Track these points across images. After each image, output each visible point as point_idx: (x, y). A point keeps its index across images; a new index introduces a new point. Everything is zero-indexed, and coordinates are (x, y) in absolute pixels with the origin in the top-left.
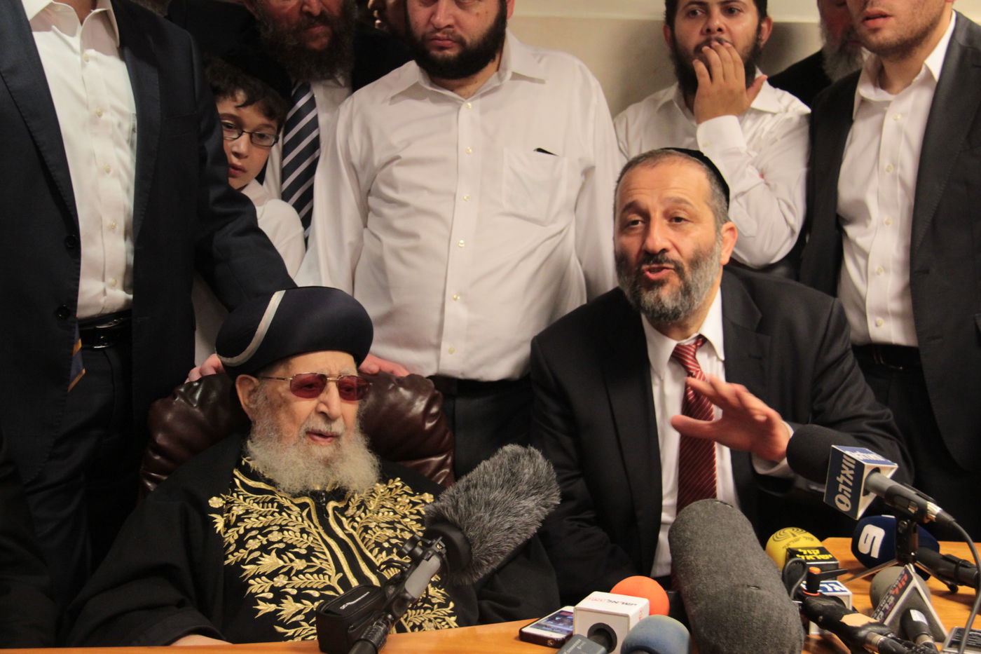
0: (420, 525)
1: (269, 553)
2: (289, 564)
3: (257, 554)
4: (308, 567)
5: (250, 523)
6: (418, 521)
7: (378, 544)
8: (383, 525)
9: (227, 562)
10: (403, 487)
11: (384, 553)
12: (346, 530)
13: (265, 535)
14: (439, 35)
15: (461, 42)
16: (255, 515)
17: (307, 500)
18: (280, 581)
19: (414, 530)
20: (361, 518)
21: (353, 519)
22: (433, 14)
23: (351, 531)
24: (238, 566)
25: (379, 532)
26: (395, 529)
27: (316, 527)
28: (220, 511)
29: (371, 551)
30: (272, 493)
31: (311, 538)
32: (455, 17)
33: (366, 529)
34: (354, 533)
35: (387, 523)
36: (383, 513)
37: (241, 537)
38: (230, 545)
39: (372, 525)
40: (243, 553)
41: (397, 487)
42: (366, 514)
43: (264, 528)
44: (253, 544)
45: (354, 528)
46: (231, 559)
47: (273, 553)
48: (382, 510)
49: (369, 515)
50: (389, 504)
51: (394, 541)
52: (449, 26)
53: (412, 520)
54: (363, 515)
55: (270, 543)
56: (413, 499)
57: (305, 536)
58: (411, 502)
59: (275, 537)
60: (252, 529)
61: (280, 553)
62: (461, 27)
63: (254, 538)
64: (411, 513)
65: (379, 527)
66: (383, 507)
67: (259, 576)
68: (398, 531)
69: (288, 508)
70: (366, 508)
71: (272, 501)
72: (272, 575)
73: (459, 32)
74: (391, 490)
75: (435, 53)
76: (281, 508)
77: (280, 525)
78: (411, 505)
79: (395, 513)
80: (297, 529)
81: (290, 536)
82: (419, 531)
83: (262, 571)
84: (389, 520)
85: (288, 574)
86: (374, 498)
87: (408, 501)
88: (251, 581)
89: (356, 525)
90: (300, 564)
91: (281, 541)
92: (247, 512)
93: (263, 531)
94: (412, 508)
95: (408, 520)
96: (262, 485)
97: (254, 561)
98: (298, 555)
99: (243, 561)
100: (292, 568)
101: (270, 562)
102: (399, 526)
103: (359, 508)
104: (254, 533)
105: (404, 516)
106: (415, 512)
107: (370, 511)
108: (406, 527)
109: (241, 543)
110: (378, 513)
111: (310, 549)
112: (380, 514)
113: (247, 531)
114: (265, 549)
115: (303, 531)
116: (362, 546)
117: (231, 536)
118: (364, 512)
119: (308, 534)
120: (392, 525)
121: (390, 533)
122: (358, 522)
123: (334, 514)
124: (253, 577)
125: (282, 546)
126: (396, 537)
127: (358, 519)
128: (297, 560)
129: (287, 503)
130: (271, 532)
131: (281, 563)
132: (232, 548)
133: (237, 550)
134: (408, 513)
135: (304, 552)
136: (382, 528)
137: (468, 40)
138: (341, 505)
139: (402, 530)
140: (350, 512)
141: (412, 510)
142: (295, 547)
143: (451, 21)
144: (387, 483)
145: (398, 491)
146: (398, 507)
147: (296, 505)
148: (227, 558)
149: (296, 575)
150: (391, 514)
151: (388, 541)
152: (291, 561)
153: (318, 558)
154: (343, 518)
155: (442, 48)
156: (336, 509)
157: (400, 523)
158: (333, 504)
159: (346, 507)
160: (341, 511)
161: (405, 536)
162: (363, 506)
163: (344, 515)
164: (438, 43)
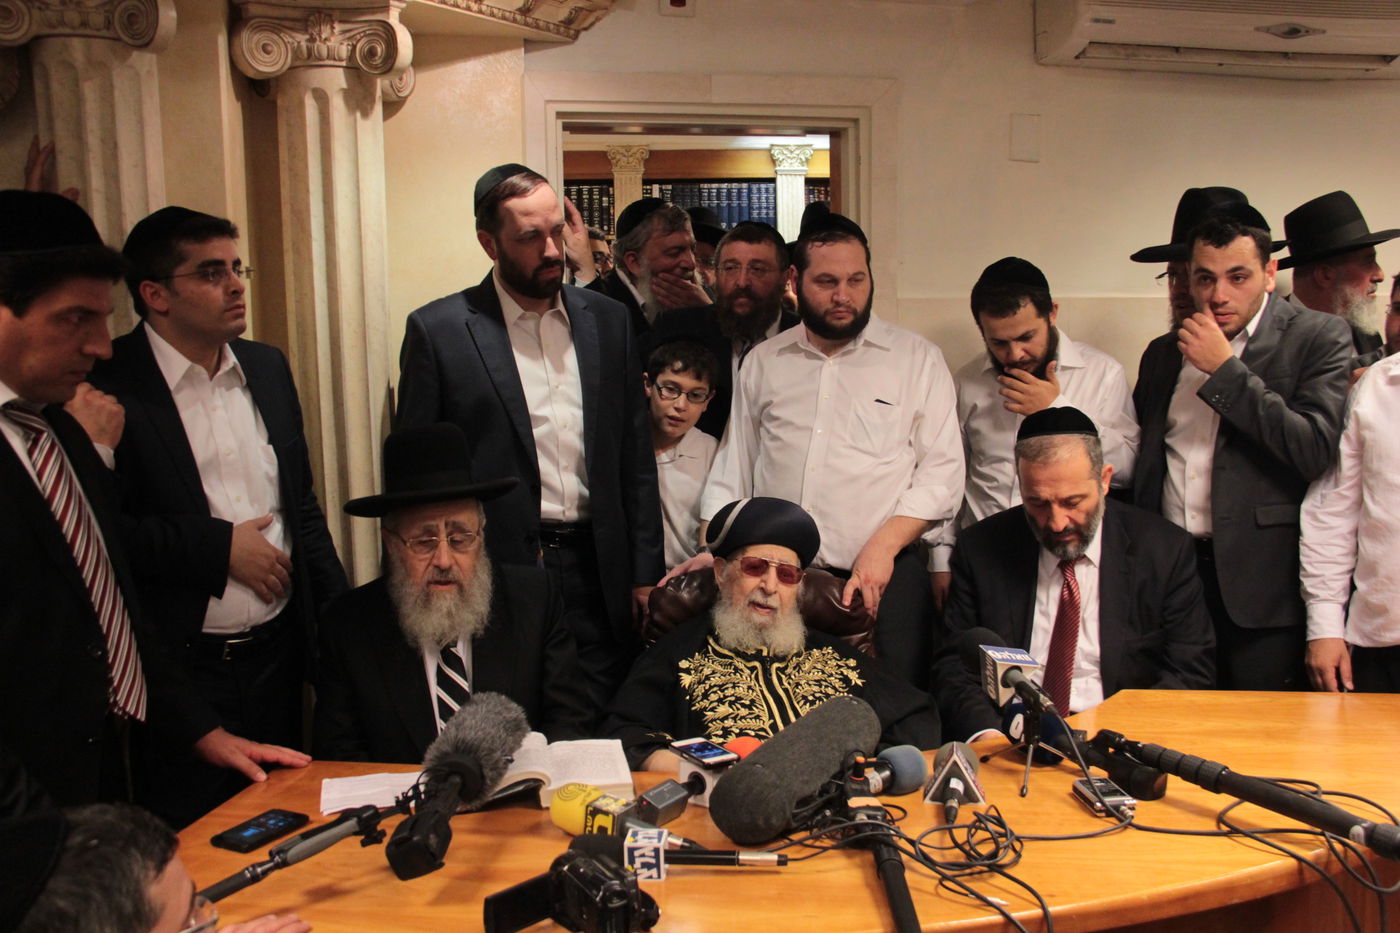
0: (841, 683)
1: (723, 704)
2: (736, 712)
3: (715, 704)
4: (750, 714)
5: (714, 681)
6: (840, 680)
7: (804, 697)
8: (811, 683)
9: (693, 708)
10: (833, 654)
11: (808, 704)
12: (783, 684)
13: (723, 691)
14: (841, 309)
16: (718, 675)
17: (757, 664)
18: (729, 723)
19: (837, 686)
20: (796, 676)
21: (789, 676)
23: (786, 684)
24: (701, 712)
25: (807, 688)
26: (820, 686)
27: (760, 686)
28: (687, 671)
29: (798, 703)
30: (731, 658)
31: (755, 694)
33: (798, 685)
34: (789, 688)
35: (815, 681)
36: (814, 673)
37: (706, 691)
38: (698, 696)
39: (802, 682)
40: (705, 703)
41: (828, 653)
42: (799, 674)
43: (723, 685)
44: (713, 697)
45: (789, 684)
46: (697, 706)
47: (727, 704)
48: (814, 671)
49: (801, 674)
50: (819, 666)
51: (817, 695)
53: (836, 678)
54: (797, 674)
55: (725, 697)
56: (839, 663)
57: (750, 691)
58: (837, 664)
59: (729, 692)
60: (715, 686)
61: (731, 704)
62: (854, 302)
63: (715, 692)
64: (836, 673)
65: (808, 684)
66: (815, 668)
67: (715, 720)
68: (823, 687)
69: (741, 670)
70: (800, 668)
71: (731, 664)
72: (723, 720)
74: (824, 655)
76: (737, 670)
77: (734, 683)
78: (837, 667)
79: (823, 673)
80: (745, 687)
81: (741, 691)
82: (840, 687)
83: (717, 717)
84: (817, 678)
85: (734, 719)
86: (809, 660)
87: (835, 664)
88: (710, 725)
89: (791, 681)
90: (744, 712)
91: (733, 695)
92: (714, 673)
93: (722, 687)
94: (837, 669)
95: (832, 679)
96: (726, 652)
97: (712, 710)
98: (743, 705)
99: (705, 709)
100: (738, 715)
101: (723, 710)
102: (824, 683)
103: (795, 668)
104: (715, 689)
105: (831, 675)
106: (840, 672)
107: (803, 671)
108: (830, 684)
109: (705, 696)
110: (809, 673)
111: (753, 701)
112: (811, 674)
113: (711, 687)
114: (721, 701)
115: (749, 688)
116: (793, 697)
117: (700, 690)
118: (798, 672)
119: (753, 690)
120: (818, 682)
121: (816, 689)
122: (793, 680)
123: (777, 673)
124: (711, 721)
125: (733, 699)
126: (821, 692)
127: (794, 676)
128: (743, 709)
129: (741, 666)
130: (727, 688)
131: (731, 711)
132: (699, 699)
133: (702, 700)
134: (833, 673)
135: (748, 703)
136: (810, 685)
138: (781, 665)
139: (826, 687)
140: (788, 671)
141: (837, 671)
142: (742, 699)
144: (821, 650)
145: (828, 657)
146: (827, 668)
147: (748, 668)
148: (694, 705)
149: (740, 719)
150: (820, 673)
151: (813, 695)
152: (738, 709)
153: (757, 708)
154: (783, 676)
155: (840, 319)
156: (778, 669)
157: (826, 681)
158: (776, 665)
159: (786, 667)
160: (782, 670)
161: (830, 691)
162: (798, 667)
163: (784, 673)
164: (839, 315)
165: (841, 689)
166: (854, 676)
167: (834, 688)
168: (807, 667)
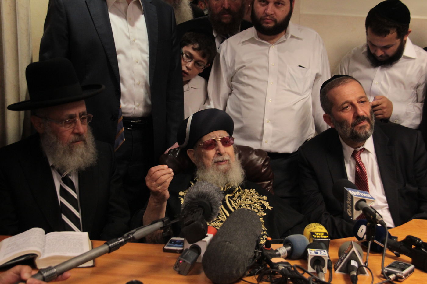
0: (261, 207)
6: (260, 205)
8: (247, 205)
10: (256, 192)
12: (232, 205)
14: (268, 18)
15: (275, 21)
19: (258, 208)
20: (239, 202)
21: (235, 201)
22: (266, 9)
23: (234, 206)
28: (183, 197)
32: (274, 11)
33: (240, 206)
34: (236, 207)
35: (248, 205)
36: (247, 201)
39: (243, 205)
41: (253, 192)
42: (241, 201)
48: (247, 200)
49: (242, 201)
50: (250, 198)
52: (272, 15)
53: (258, 205)
54: (240, 200)
56: (259, 197)
58: (258, 198)
62: (276, 15)
64: (258, 202)
65: (245, 206)
66: (247, 198)
68: (253, 208)
70: (241, 198)
73: (275, 17)
74: (251, 193)
75: (264, 25)
78: (258, 199)
79: (252, 201)
82: (260, 209)
84: (249, 204)
86: (244, 194)
87: (257, 198)
89: (236, 204)
94: (258, 200)
95: (256, 204)
102: (253, 206)
103: (238, 197)
105: (255, 203)
106: (260, 202)
107: (242, 199)
108: (256, 207)
110: (245, 200)
112: (246, 201)
118: (240, 199)
122: (237, 203)
123: (228, 200)
127: (237, 202)
134: (256, 202)
136: (246, 207)
137: (278, 21)
139: (254, 208)
140: (235, 199)
141: (258, 201)
143: (273, 13)
144: (250, 190)
145: (254, 193)
146: (253, 199)
150: (250, 201)
154: (232, 201)
155: (268, 23)
156: (229, 197)
157: (253, 205)
158: (228, 195)
159: (233, 196)
160: (231, 198)
161: (256, 211)
162: (240, 197)
163: (232, 200)
164: (267, 21)
165: (260, 210)
166: (267, 204)
167: (257, 209)
168: (243, 197)
